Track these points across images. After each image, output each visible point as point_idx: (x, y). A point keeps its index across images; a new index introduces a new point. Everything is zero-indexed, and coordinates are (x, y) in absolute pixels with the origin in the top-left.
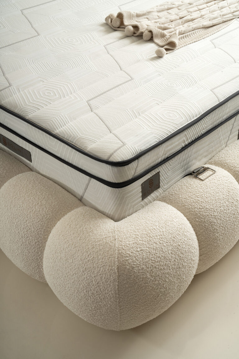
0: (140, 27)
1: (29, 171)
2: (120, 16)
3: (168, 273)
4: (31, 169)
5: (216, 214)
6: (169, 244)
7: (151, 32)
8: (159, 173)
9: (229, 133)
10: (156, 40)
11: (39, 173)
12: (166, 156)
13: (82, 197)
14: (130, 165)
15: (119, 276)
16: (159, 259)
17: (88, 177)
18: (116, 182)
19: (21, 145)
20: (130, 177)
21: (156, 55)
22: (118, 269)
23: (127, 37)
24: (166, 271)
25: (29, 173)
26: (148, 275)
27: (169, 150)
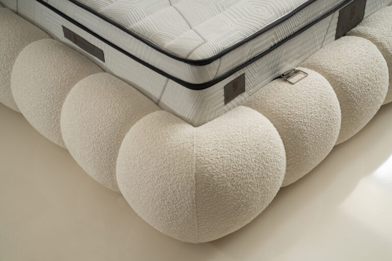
1: (102, 72)
3: (250, 183)
5: (306, 120)
6: (253, 152)
8: (244, 75)
9: (325, 32)
11: (113, 74)
12: (252, 55)
14: (211, 65)
15: (197, 184)
16: (241, 168)
17: (165, 78)
18: (196, 83)
19: (92, 43)
22: (196, 176)
24: (249, 181)
26: (229, 185)
27: (255, 50)
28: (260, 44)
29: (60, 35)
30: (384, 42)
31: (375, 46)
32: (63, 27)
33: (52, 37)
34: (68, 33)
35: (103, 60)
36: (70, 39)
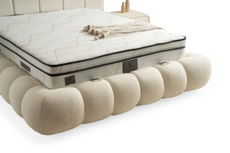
0: (94, 30)
2: (89, 27)
3: (64, 109)
4: (29, 75)
5: (94, 93)
6: (67, 98)
7: (97, 32)
8: (74, 76)
10: (99, 35)
12: (78, 69)
13: (43, 84)
14: (57, 67)
15: (42, 105)
16: (61, 102)
17: (44, 73)
19: (28, 66)
20: (58, 72)
21: (95, 39)
22: (42, 102)
23: (89, 34)
24: (63, 108)
25: (28, 76)
26: (55, 107)
27: (79, 67)
28: (81, 66)
29: (20, 65)
30: (140, 76)
31: (136, 77)
32: (21, 61)
33: (17, 66)
34: (22, 64)
35: (30, 72)
36: (23, 67)
